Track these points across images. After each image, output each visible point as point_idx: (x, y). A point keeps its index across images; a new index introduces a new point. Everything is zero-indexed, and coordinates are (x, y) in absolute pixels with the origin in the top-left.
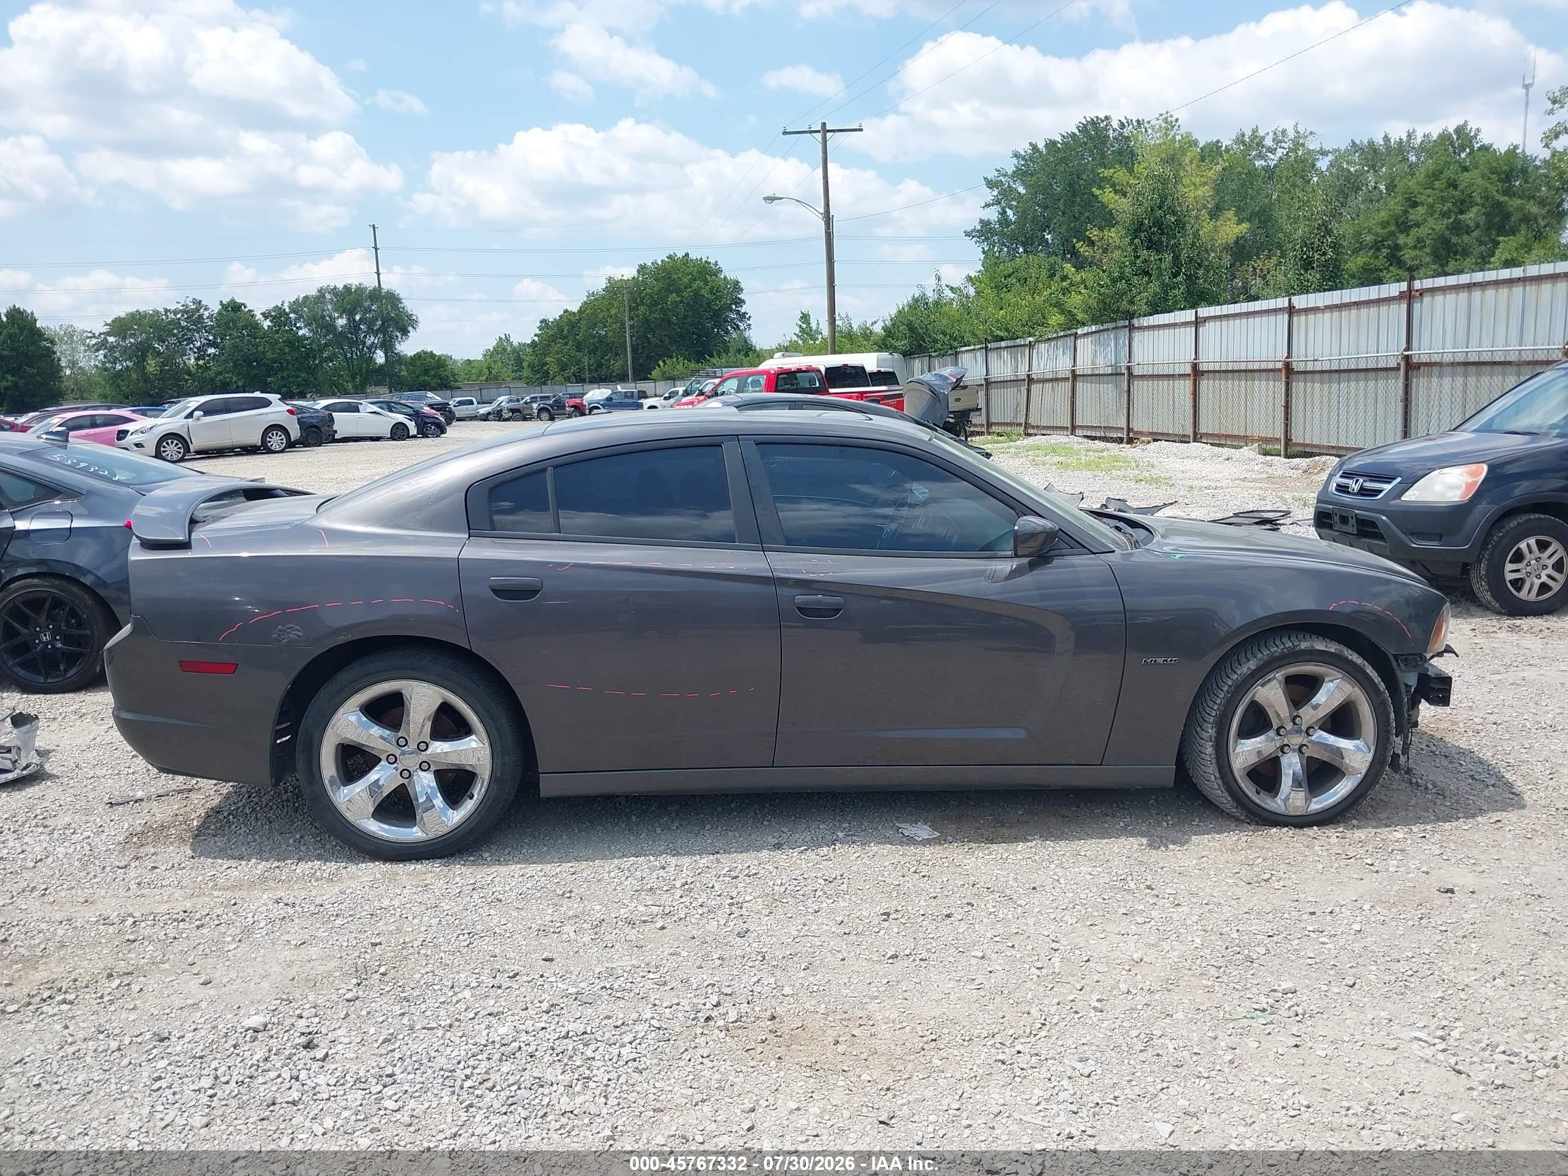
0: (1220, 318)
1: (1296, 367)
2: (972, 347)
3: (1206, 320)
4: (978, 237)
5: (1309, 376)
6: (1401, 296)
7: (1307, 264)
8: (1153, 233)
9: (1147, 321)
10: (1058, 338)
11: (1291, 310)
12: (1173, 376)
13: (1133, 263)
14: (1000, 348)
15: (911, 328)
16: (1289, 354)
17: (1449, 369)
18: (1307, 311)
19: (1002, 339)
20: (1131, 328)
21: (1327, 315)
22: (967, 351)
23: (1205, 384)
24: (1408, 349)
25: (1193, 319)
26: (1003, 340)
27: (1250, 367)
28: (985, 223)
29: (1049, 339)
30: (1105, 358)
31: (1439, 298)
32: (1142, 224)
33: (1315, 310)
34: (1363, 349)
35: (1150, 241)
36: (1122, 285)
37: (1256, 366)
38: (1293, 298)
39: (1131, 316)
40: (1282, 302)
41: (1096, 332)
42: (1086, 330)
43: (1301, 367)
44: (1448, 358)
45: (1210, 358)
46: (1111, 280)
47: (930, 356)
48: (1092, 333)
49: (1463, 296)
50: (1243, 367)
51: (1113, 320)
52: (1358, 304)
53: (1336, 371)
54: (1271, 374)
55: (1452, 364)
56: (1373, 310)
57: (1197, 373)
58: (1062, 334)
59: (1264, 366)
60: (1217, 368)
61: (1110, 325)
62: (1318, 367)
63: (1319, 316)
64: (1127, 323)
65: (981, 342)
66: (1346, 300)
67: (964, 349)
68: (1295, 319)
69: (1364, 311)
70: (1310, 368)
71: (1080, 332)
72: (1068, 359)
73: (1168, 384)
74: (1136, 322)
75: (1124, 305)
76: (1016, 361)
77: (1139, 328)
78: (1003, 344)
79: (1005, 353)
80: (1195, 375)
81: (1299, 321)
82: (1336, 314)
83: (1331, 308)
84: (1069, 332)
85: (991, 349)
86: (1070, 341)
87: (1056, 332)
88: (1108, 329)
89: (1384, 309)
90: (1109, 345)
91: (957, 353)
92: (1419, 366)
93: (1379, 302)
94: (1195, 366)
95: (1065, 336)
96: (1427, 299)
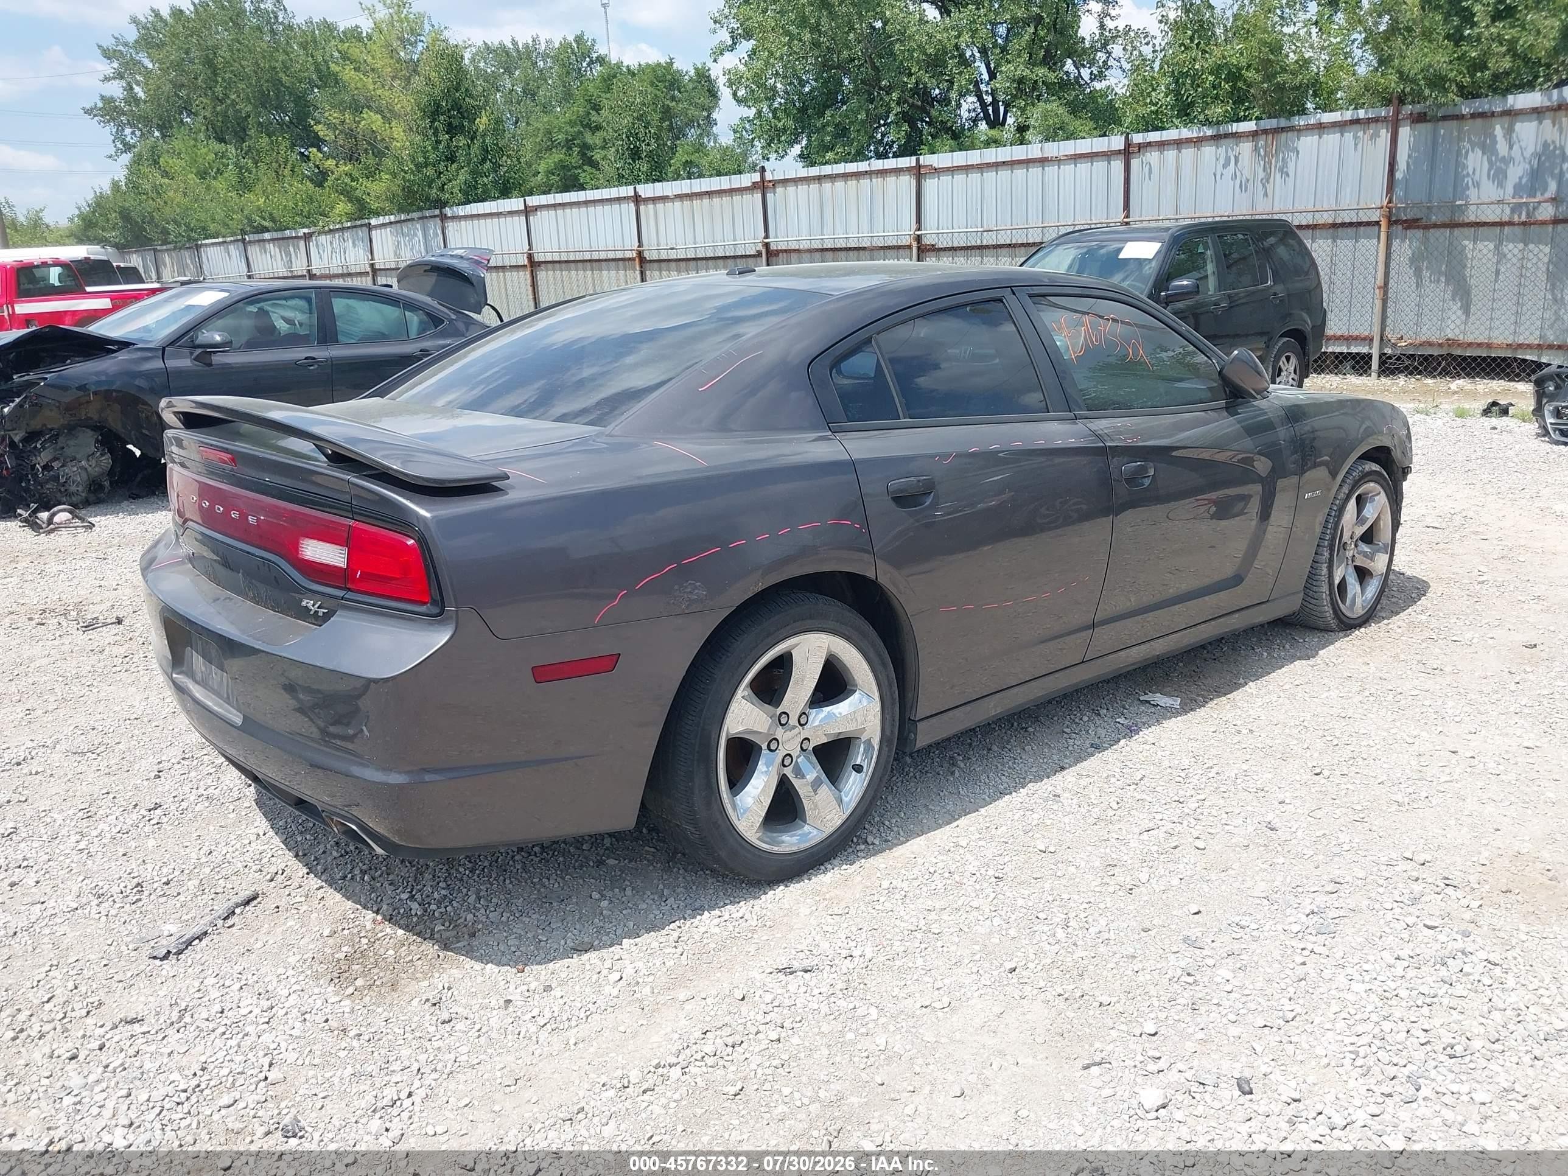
0: (554, 206)
1: (646, 255)
2: (221, 240)
3: (536, 208)
4: (102, 116)
5: (663, 265)
6: (754, 186)
7: (635, 154)
8: (454, 117)
9: (461, 210)
10: (343, 229)
11: (637, 199)
12: (503, 268)
13: (435, 148)
14: (264, 241)
15: (125, 215)
16: (640, 245)
17: (808, 255)
18: (654, 200)
19: (266, 230)
20: (444, 218)
21: (678, 204)
22: (213, 244)
23: (542, 275)
24: (767, 237)
25: (522, 208)
26: (268, 231)
27: (595, 256)
28: (108, 100)
29: (331, 230)
30: (412, 249)
31: (791, 189)
32: (438, 106)
33: (664, 199)
34: (719, 237)
35: (450, 124)
36: (430, 172)
37: (603, 256)
38: (638, 187)
39: (442, 204)
40: (627, 191)
41: (396, 222)
42: (381, 220)
43: (655, 256)
44: (804, 245)
45: (546, 247)
46: (416, 165)
47: (155, 250)
48: (391, 223)
49: (814, 187)
50: (587, 256)
51: (420, 209)
52: (709, 194)
53: (694, 259)
54: (621, 263)
55: (810, 251)
56: (726, 200)
57: (533, 265)
58: (349, 224)
59: (611, 255)
60: (557, 259)
61: (415, 215)
62: (673, 255)
63: (669, 205)
64: (437, 212)
65: (233, 234)
66: (696, 190)
67: (207, 241)
68: (642, 208)
69: (716, 200)
70: (664, 256)
71: (373, 222)
72: (361, 251)
73: (498, 277)
74: (448, 211)
75: (434, 192)
76: (289, 254)
77: (453, 218)
78: (267, 236)
79: (271, 247)
80: (531, 266)
81: (646, 210)
82: (687, 203)
83: (681, 197)
84: (358, 223)
85: (250, 242)
86: (362, 233)
87: (340, 222)
88: (413, 219)
89: (737, 198)
90: (415, 235)
91: (198, 247)
92: (778, 252)
93: (731, 192)
94: (530, 257)
95: (355, 227)
96: (779, 190)
